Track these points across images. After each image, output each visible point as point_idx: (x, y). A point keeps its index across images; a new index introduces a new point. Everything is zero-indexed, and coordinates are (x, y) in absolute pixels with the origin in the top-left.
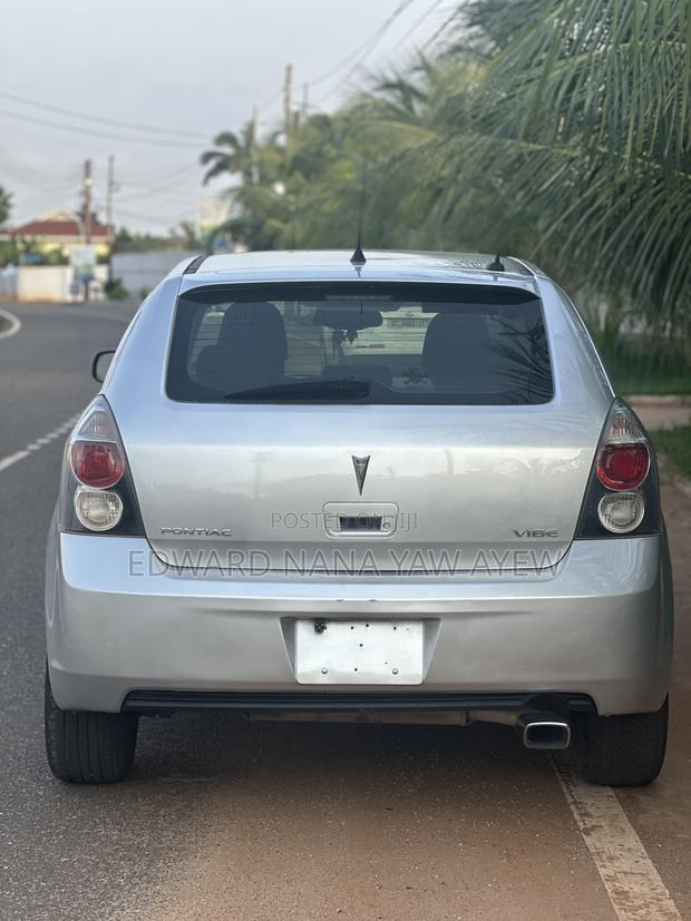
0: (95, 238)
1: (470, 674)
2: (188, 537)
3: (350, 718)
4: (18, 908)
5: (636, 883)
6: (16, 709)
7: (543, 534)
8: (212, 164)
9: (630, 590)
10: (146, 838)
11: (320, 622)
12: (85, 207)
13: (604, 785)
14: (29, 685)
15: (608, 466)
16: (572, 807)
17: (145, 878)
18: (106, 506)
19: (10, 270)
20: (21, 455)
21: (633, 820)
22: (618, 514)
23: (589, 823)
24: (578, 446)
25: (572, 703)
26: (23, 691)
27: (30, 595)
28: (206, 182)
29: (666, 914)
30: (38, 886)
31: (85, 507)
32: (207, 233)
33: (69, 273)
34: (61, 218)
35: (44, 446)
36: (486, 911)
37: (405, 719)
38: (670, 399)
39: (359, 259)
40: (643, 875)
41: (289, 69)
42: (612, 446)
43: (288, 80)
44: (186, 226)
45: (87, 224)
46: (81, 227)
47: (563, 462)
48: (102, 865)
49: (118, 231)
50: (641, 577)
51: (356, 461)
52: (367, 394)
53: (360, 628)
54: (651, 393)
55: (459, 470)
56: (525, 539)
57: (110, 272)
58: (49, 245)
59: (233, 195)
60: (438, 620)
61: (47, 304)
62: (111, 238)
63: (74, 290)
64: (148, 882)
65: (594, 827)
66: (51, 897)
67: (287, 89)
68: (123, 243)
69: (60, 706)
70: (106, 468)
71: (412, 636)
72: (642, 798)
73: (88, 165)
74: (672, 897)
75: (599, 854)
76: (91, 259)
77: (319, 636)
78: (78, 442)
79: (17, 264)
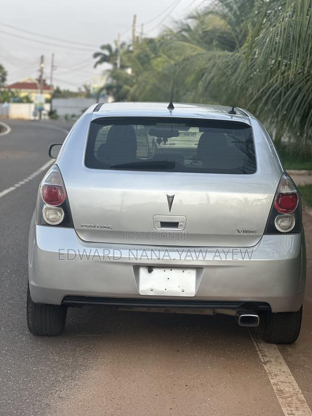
0: (45, 91)
1: (216, 292)
2: (93, 228)
3: (162, 311)
4: (15, 390)
5: (287, 386)
6: (12, 302)
7: (250, 232)
8: (98, 59)
9: (288, 258)
10: (71, 360)
11: (150, 268)
12: (41, 77)
13: (272, 343)
14: (18, 292)
15: (280, 202)
16: (259, 352)
17: (70, 378)
18: (57, 214)
19: (6, 104)
20: (12, 189)
21: (285, 359)
22: (283, 224)
23: (266, 359)
24: (266, 193)
25: (260, 306)
26: (15, 294)
27: (17, 252)
28: (95, 66)
29: (300, 401)
30: (23, 380)
31: (47, 214)
32: (96, 90)
33: (32, 106)
34: (29, 82)
35: (22, 185)
36: (221, 397)
37: (187, 312)
38: (303, 172)
39: (171, 107)
40: (289, 383)
41: (135, 17)
42: (282, 194)
43: (134, 22)
44: (86, 87)
45: (41, 84)
46: (39, 86)
47: (259, 200)
48: (51, 372)
49: (55, 88)
50: (292, 252)
51: (168, 197)
52: (174, 167)
53: (168, 271)
54: (295, 169)
55: (212, 202)
56: (242, 234)
57: (51, 107)
58: (23, 94)
59: (109, 73)
60: (203, 268)
61: (22, 120)
62: (52, 91)
63: (35, 115)
64: (72, 380)
65: (268, 362)
66: (29, 385)
67: (134, 26)
68: (58, 94)
69: (34, 301)
70: (57, 197)
71: (191, 275)
72: (289, 349)
73: (42, 58)
74: (303, 393)
75: (270, 373)
76: (43, 101)
77: (150, 274)
78: (45, 185)
79: (9, 102)
